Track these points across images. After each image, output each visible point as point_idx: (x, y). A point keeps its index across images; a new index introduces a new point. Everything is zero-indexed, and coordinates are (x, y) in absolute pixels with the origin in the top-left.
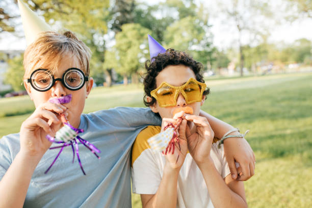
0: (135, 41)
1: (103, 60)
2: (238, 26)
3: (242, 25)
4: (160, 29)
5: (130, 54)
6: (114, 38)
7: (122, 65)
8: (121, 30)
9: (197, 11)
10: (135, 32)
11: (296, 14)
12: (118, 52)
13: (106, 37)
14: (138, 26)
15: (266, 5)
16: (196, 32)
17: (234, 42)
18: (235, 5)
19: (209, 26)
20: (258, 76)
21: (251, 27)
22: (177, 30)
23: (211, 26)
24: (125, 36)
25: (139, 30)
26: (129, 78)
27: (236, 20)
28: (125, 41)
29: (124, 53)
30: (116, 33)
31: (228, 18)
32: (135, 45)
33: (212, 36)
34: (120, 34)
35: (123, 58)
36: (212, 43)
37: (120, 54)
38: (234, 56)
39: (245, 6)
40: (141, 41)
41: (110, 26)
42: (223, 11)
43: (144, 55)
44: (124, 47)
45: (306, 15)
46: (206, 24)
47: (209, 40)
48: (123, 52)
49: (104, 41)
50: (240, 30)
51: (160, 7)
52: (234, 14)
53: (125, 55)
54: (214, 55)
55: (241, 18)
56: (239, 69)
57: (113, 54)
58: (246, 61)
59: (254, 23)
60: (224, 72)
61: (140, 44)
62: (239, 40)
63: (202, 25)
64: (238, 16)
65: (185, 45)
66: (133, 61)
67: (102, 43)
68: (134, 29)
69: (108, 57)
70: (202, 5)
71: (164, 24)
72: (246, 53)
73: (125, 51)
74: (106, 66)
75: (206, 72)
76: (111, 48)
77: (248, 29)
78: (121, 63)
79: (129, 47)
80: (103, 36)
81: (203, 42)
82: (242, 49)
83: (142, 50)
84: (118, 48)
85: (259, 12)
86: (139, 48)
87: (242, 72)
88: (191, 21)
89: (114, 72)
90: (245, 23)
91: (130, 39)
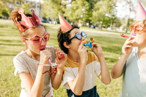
0: (80, 6)
1: (64, 13)
2: (130, 9)
3: (132, 9)
4: (93, 3)
5: (77, 12)
6: (71, 3)
7: (72, 16)
10: (81, 2)
16: (110, 8)
17: (126, 16)
19: (116, 6)
22: (101, 5)
23: (117, 6)
24: (76, 3)
25: (83, 1)
28: (76, 5)
29: (74, 11)
30: (72, 1)
31: (126, 4)
32: (80, 8)
33: (117, 11)
34: (74, 2)
35: (73, 13)
37: (72, 11)
38: (124, 23)
43: (82, 14)
44: (75, 8)
46: (114, 5)
52: (130, 3)
54: (115, 21)
55: (133, 5)
56: (125, 30)
60: (117, 29)
61: (82, 8)
62: (129, 16)
64: (131, 4)
65: (104, 13)
66: (77, 16)
72: (130, 23)
73: (75, 10)
74: (65, 15)
75: (109, 27)
76: (68, 7)
77: (135, 11)
79: (77, 9)
80: (66, 1)
81: (112, 14)
82: (129, 20)
83: (83, 11)
86: (81, 10)
87: (127, 31)
88: (108, 2)
89: (67, 18)
90: (134, 8)
91: (79, 5)
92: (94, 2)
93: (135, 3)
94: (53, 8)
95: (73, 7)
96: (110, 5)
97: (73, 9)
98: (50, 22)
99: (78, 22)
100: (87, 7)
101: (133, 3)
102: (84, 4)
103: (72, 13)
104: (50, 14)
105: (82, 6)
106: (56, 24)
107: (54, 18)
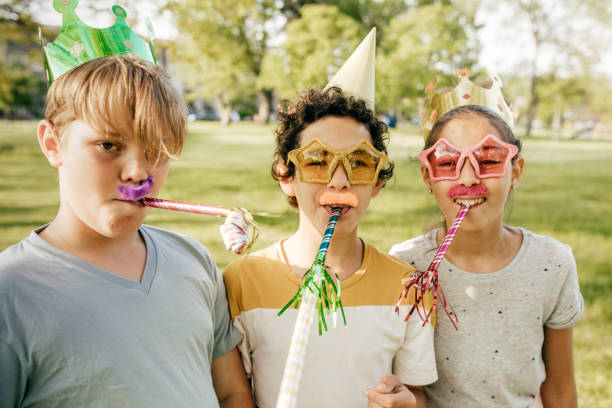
0: (324, 42)
1: (257, 71)
2: (536, 33)
3: (543, 31)
5: (311, 66)
6: (284, 29)
7: (293, 85)
8: (298, 15)
10: (325, 23)
12: (288, 59)
13: (269, 26)
14: (333, 10)
16: (447, 36)
17: (523, 64)
19: (476, 27)
20: (561, 139)
21: (562, 37)
22: (409, 28)
23: (481, 26)
24: (305, 28)
25: (335, 19)
27: (534, 20)
28: (304, 37)
29: (299, 62)
30: (289, 20)
31: (517, 16)
32: (322, 48)
33: (478, 50)
34: (296, 24)
35: (296, 70)
36: (476, 62)
37: (291, 64)
38: (520, 93)
40: (336, 42)
41: (279, 4)
44: (301, 50)
46: (471, 20)
47: (471, 56)
48: (298, 60)
49: (265, 35)
50: (539, 42)
52: (532, 9)
53: (301, 66)
55: (545, 17)
56: (525, 121)
57: (277, 60)
58: (541, 107)
59: (569, 31)
61: (334, 47)
62: (533, 64)
63: (462, 21)
64: (538, 13)
65: (423, 60)
66: (314, 80)
67: (260, 37)
68: (325, 16)
69: (267, 65)
71: (386, 11)
72: (543, 91)
73: (302, 58)
74: (262, 82)
76: (275, 47)
77: (556, 41)
78: (292, 80)
79: (311, 52)
80: (263, 24)
81: (458, 59)
82: (536, 81)
84: (291, 51)
85: (584, 9)
87: (529, 127)
88: (441, 14)
89: (277, 96)
90: (551, 29)
91: (315, 34)
92: (381, 17)
94: (212, 56)
95: (294, 45)
96: (446, 26)
97: (295, 55)
100: (350, 38)
102: (339, 31)
103: (291, 74)
104: (200, 84)
105: (331, 37)
106: (230, 121)
107: (221, 96)
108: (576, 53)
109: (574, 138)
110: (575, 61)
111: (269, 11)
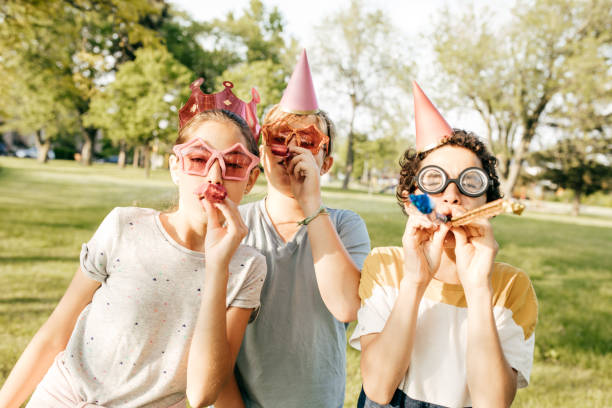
0: (156, 84)
2: (353, 96)
3: (360, 96)
4: (207, 72)
5: (143, 107)
6: (115, 69)
7: (123, 125)
8: (133, 58)
9: (282, 52)
10: (158, 67)
11: (456, 99)
12: (118, 98)
15: (408, 70)
18: (354, 58)
20: (374, 194)
21: (375, 102)
22: (241, 80)
24: (138, 71)
25: (169, 64)
26: (129, 154)
27: (352, 84)
28: (137, 79)
29: (129, 103)
30: (120, 61)
31: (338, 80)
32: (155, 92)
34: (129, 65)
35: (127, 112)
37: (121, 105)
39: (372, 63)
40: (170, 87)
41: (109, 44)
42: (330, 63)
43: (167, 115)
44: (133, 92)
45: (471, 103)
48: (127, 99)
49: (93, 72)
50: (356, 104)
51: (216, 30)
52: (350, 74)
53: (132, 108)
55: (361, 83)
56: (342, 177)
58: (357, 162)
59: (382, 98)
61: (166, 91)
62: (352, 124)
64: (356, 79)
66: (146, 122)
69: (95, 104)
70: (294, 42)
71: (216, 62)
72: (358, 148)
73: (134, 100)
74: (88, 121)
76: (102, 86)
77: (370, 105)
78: (120, 120)
79: (143, 94)
82: (353, 137)
83: (169, 104)
84: (122, 92)
85: (393, 80)
86: (161, 100)
87: (346, 182)
88: (270, 70)
89: (100, 135)
90: (366, 94)
91: (149, 78)
92: (211, 67)
93: (369, 75)
94: (33, 88)
95: (126, 86)
96: (275, 81)
97: (125, 95)
98: (21, 153)
99: (151, 149)
100: (183, 85)
101: (363, 76)
102: (174, 76)
103: (121, 112)
104: (16, 117)
105: (164, 82)
106: (47, 158)
107: (39, 133)
108: (387, 117)
109: (382, 192)
110: (386, 124)
111: (96, 49)
